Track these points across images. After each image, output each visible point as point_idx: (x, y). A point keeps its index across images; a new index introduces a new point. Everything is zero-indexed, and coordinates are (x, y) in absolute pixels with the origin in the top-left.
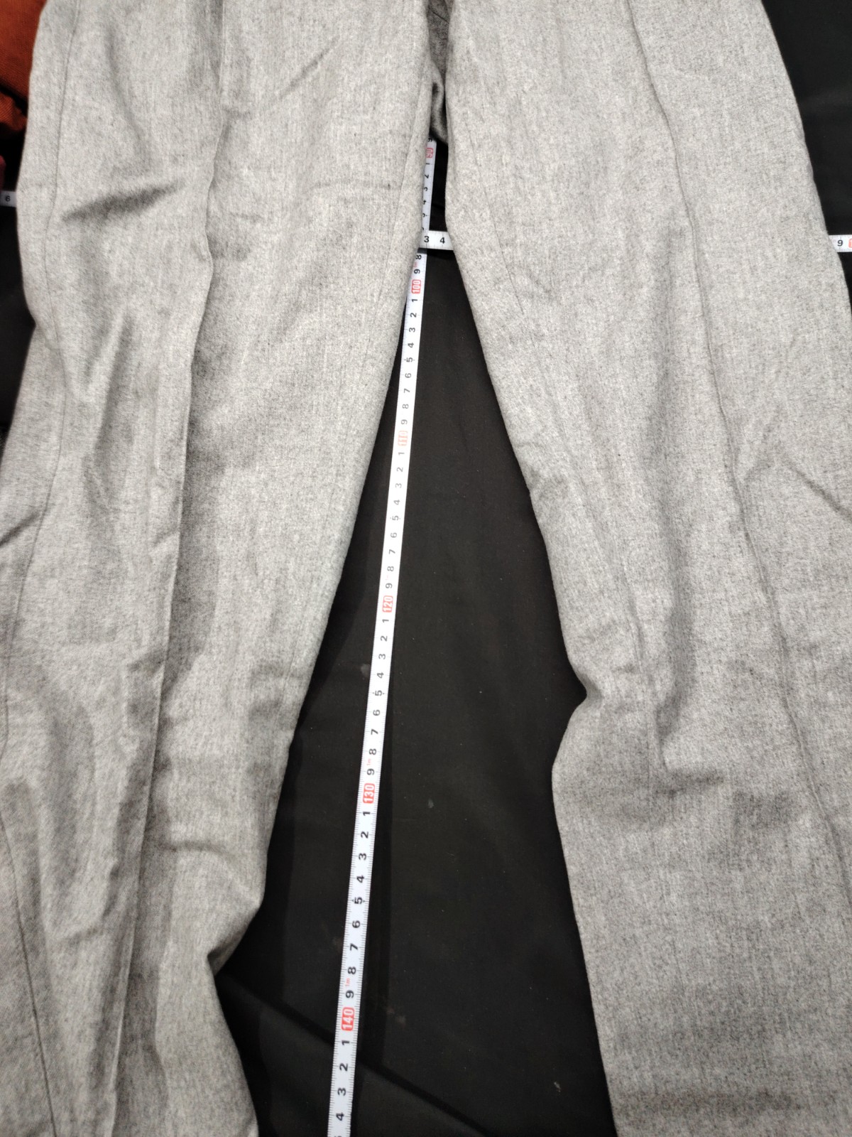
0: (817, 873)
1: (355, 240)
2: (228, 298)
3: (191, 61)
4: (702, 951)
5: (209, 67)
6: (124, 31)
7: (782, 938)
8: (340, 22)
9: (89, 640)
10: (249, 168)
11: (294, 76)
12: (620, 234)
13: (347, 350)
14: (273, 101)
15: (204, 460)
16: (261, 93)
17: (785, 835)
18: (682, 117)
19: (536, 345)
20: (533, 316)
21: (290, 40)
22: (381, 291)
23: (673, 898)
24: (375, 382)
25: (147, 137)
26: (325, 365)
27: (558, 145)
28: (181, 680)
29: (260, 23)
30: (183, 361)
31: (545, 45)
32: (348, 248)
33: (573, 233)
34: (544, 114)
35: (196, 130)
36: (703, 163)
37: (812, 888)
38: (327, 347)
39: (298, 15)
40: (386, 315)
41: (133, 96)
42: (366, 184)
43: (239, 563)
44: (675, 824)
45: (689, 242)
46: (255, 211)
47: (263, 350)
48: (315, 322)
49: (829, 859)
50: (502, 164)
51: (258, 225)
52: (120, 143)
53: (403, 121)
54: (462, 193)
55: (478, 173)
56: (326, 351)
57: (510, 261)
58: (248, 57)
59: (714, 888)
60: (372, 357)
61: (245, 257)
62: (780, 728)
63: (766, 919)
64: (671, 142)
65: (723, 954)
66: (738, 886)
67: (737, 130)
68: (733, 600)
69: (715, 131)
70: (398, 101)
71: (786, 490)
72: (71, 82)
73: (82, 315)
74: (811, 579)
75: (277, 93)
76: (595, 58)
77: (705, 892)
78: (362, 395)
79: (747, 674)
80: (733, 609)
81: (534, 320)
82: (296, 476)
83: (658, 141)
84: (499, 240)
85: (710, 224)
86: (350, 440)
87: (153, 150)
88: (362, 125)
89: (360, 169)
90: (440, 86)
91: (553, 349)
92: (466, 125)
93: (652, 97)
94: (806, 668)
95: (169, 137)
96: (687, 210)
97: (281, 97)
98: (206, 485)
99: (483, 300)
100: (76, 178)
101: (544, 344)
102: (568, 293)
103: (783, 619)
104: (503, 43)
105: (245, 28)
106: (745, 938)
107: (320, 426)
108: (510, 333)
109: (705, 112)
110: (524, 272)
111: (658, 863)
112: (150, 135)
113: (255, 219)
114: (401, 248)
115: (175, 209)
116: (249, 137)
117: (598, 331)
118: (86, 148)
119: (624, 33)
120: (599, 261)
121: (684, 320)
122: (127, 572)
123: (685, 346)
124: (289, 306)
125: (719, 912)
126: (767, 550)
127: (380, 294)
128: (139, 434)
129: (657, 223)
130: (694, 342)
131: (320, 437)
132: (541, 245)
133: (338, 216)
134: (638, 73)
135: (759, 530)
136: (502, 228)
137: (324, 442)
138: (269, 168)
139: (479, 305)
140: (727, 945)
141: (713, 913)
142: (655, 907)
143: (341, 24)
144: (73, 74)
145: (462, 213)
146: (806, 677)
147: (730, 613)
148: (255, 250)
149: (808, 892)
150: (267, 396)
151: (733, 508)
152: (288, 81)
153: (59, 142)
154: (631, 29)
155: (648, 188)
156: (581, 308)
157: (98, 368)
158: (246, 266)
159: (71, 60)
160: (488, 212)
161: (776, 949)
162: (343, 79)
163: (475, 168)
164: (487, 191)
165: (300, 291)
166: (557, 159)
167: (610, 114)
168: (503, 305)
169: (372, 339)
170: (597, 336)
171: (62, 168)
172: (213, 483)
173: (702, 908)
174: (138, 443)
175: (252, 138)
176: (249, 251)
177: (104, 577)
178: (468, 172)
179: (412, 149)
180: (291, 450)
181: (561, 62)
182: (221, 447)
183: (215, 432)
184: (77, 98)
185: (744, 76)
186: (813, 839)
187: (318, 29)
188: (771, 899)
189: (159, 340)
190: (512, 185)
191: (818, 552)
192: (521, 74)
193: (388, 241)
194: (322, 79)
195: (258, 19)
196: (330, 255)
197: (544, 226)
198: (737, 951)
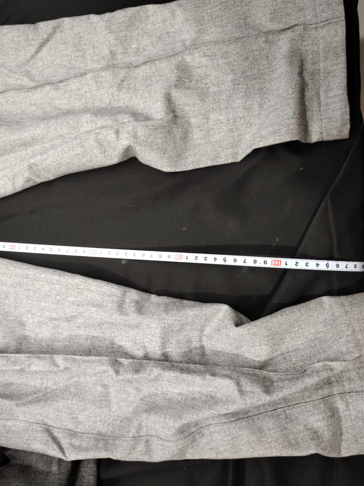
0: (210, 54)
4: (244, 105)
7: (238, 70)
9: (108, 398)
15: (21, 346)
17: (194, 68)
23: (221, 118)
28: (126, 350)
37: (217, 57)
43: (72, 325)
44: (189, 116)
49: (204, 48)
59: (217, 100)
62: (148, 69)
63: (230, 77)
65: (245, 96)
66: (216, 89)
68: (90, 89)
71: (40, 64)
74: (81, 53)
77: (219, 104)
79: (124, 83)
80: (94, 89)
82: (28, 299)
94: (121, 57)
98: (34, 344)
103: (99, 66)
106: (238, 86)
111: (206, 125)
122: (76, 381)
125: (227, 97)
126: (68, 73)
128: (8, 379)
135: (58, 77)
140: (241, 94)
141: (228, 100)
142: (225, 126)
146: (125, 57)
147: (96, 90)
149: (218, 58)
151: (48, 88)
161: (243, 73)
172: (33, 341)
173: (226, 105)
174: (12, 380)
177: (78, 392)
182: (14, 337)
183: (6, 340)
186: (196, 55)
188: (222, 74)
191: (69, 50)
198: (243, 89)
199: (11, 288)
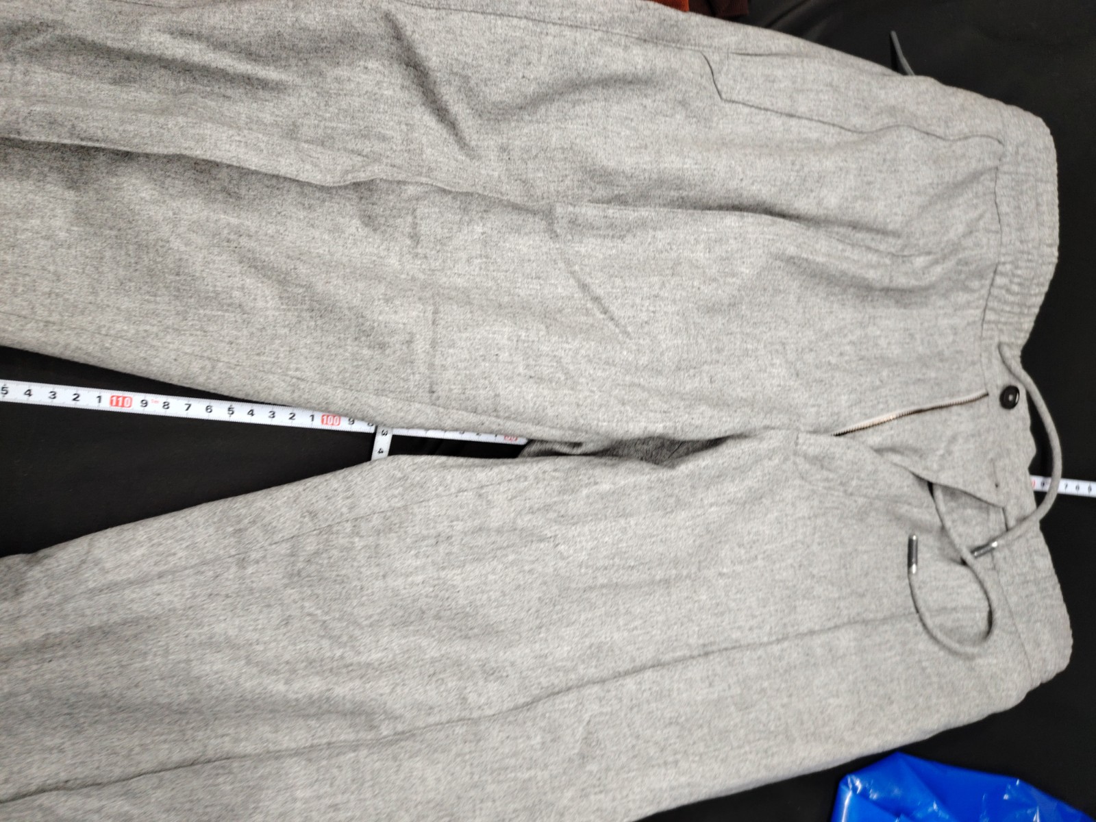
1: (365, 352)
2: (306, 203)
3: (616, 172)
5: (616, 192)
6: (658, 97)
8: (648, 340)
10: (483, 233)
11: (593, 287)
12: (375, 656)
13: (227, 339)
14: (568, 263)
15: (80, 166)
16: (583, 250)
18: (529, 724)
19: (230, 560)
20: (268, 556)
21: (633, 285)
22: (303, 380)
24: (180, 371)
25: (527, 117)
26: (208, 312)
27: (485, 584)
29: (666, 250)
30: (192, 146)
31: (623, 568)
32: (356, 343)
33: (366, 603)
34: (527, 568)
35: (541, 174)
36: (473, 749)
38: (232, 315)
39: (662, 293)
40: (270, 386)
41: (574, 105)
42: (431, 366)
45: (362, 735)
46: (422, 238)
47: (228, 241)
48: (267, 302)
50: (452, 521)
51: (408, 242)
52: (503, 85)
53: (512, 409)
54: (422, 474)
55: (447, 493)
56: (227, 314)
57: (335, 529)
58: (625, 236)
60: (213, 367)
61: (367, 225)
64: (491, 712)
67: (509, 787)
69: (513, 762)
70: (535, 404)
72: (568, 32)
73: (261, 30)
75: (577, 268)
76: (621, 622)
78: (162, 356)
81: (264, 557)
82: (55, 273)
83: (494, 699)
84: (362, 517)
85: (395, 758)
86: (98, 339)
87: (513, 124)
88: (511, 363)
89: (449, 359)
90: (579, 451)
91: (227, 579)
92: (509, 481)
93: (557, 690)
95: (528, 143)
96: (403, 733)
97: (573, 273)
98: (51, 168)
99: (289, 498)
100: (448, 32)
101: (233, 569)
102: (296, 596)
104: (622, 521)
105: (659, 234)
107: (125, 303)
108: (246, 529)
109: (535, 750)
110: (321, 546)
112: (531, 121)
113: (415, 238)
114: (358, 404)
115: (432, 146)
116: (526, 234)
117: (247, 631)
118: (485, 46)
119: (648, 655)
120: (336, 632)
121: (265, 730)
123: (231, 731)
124: (282, 272)
127: (298, 379)
129: (376, 700)
130: (237, 740)
131: (110, 303)
132: (352, 566)
133: (393, 333)
134: (592, 672)
136: (376, 521)
137: (102, 308)
138: (487, 257)
139: (284, 494)
143: (644, 342)
144: (579, 35)
145: (399, 475)
148: (377, 238)
150: (161, 243)
152: (588, 280)
153: (490, 14)
154: (650, 663)
155: (428, 688)
156: (276, 612)
157: (197, 47)
158: (353, 226)
159: (599, 34)
160: (399, 505)
162: (568, 343)
163: (453, 490)
164: (424, 504)
165: (302, 286)
166: (466, 583)
167: (546, 640)
168: (282, 520)
169: (238, 368)
170: (240, 631)
171: (460, 16)
172: (52, 177)
174: (110, 90)
175: (526, 238)
176: (375, 230)
178: (449, 482)
179: (483, 418)
180: (97, 269)
181: (603, 586)
182: (96, 186)
183: (114, 180)
184: (550, 38)
185: (569, 794)
187: (644, 316)
189: (259, 122)
190: (425, 532)
192: (580, 542)
193: (367, 389)
194: (583, 319)
195: (671, 249)
196: (347, 323)
197: (375, 570)
199: (105, 302)
